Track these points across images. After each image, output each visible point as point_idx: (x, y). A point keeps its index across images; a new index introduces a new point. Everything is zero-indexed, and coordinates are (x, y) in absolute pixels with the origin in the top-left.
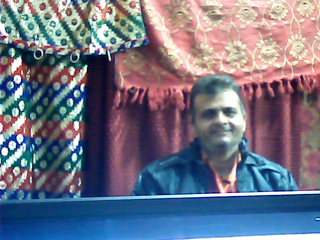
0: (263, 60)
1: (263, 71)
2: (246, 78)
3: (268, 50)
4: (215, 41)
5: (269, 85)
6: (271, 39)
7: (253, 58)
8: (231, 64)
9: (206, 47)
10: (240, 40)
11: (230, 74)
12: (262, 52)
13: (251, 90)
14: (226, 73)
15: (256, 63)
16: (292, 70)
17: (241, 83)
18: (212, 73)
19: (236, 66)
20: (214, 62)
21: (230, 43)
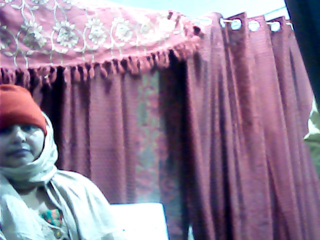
1: (95, 51)
2: (79, 58)
3: (97, 31)
4: (43, 20)
5: (101, 65)
7: (84, 38)
8: (61, 44)
9: (36, 25)
10: (68, 21)
11: (62, 54)
12: (91, 32)
13: (85, 71)
14: (58, 53)
15: (88, 43)
16: (120, 51)
17: (74, 63)
18: (45, 52)
19: (67, 46)
20: (45, 41)
21: (57, 24)
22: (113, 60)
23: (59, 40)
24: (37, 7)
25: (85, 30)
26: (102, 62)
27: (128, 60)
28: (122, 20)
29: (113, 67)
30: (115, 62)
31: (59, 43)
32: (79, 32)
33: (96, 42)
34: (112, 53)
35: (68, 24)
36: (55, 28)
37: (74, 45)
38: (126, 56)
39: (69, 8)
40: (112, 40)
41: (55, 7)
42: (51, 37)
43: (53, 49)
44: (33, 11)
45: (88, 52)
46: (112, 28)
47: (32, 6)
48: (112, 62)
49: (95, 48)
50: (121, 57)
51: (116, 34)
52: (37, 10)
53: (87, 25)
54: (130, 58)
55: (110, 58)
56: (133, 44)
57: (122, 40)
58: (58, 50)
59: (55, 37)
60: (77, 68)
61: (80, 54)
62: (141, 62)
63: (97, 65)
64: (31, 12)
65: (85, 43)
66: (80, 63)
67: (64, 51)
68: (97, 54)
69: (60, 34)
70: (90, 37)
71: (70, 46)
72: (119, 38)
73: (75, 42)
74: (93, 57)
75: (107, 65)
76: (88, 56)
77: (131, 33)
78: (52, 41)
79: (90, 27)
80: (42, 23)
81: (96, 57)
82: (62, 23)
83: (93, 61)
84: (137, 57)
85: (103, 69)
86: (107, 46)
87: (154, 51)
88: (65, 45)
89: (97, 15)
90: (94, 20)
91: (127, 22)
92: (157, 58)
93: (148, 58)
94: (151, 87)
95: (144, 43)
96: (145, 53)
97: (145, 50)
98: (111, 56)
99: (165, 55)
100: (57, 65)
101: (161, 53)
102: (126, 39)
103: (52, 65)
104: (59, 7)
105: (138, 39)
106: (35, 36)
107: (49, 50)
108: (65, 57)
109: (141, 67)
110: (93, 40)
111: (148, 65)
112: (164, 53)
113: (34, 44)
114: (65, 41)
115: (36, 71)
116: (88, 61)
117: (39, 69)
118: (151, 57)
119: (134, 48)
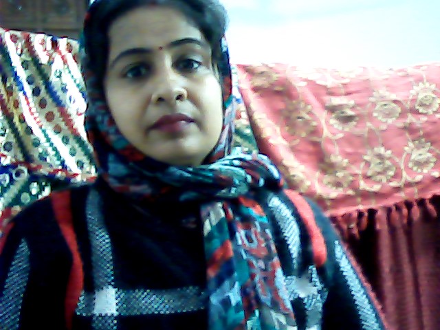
0: (415, 168)
1: (417, 183)
2: (397, 195)
3: (420, 155)
4: (349, 150)
5: (428, 202)
6: (423, 140)
7: (402, 167)
8: (373, 179)
9: (340, 158)
10: (383, 145)
11: (373, 192)
12: (413, 157)
13: (405, 211)
14: (368, 192)
15: (408, 174)
17: (390, 202)
19: (381, 181)
20: (351, 178)
21: (369, 152)
23: (369, 174)
24: (341, 135)
25: (404, 156)
26: (429, 196)
31: (370, 177)
33: (419, 171)
35: (382, 150)
36: (366, 158)
37: (389, 178)
42: (359, 172)
43: (361, 188)
45: (408, 185)
49: (419, 178)
52: (342, 138)
53: (406, 148)
58: (368, 188)
59: (365, 171)
60: (394, 208)
61: (398, 189)
64: (334, 142)
65: (404, 174)
66: (398, 201)
67: (376, 188)
68: (421, 186)
69: (372, 165)
70: (410, 165)
71: (384, 180)
73: (391, 173)
74: (417, 191)
76: (409, 190)
78: (361, 177)
79: (410, 152)
80: (347, 155)
82: (375, 149)
83: (417, 197)
85: (430, 207)
86: (437, 174)
88: (378, 180)
89: (421, 132)
90: (417, 142)
100: (368, 207)
103: (361, 207)
104: (372, 128)
107: (357, 189)
108: (377, 195)
113: (337, 183)
114: (379, 173)
115: (340, 219)
116: (409, 197)
117: (343, 216)
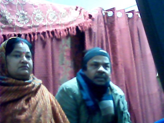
1: (37, 26)
2: (29, 30)
3: (39, 16)
4: (10, 9)
5: (41, 34)
7: (32, 19)
8: (20, 22)
9: (7, 12)
10: (23, 10)
11: (20, 27)
12: (36, 16)
13: (32, 36)
14: (18, 27)
15: (34, 22)
16: (51, 26)
17: (27, 32)
18: (11, 26)
19: (23, 23)
20: (12, 20)
21: (18, 12)
22: (47, 31)
23: (19, 20)
24: (8, 3)
25: (33, 15)
26: (41, 32)
27: (55, 31)
28: (52, 10)
29: (47, 34)
30: (48, 32)
31: (19, 22)
32: (30, 16)
33: (38, 22)
34: (46, 27)
35: (23, 12)
36: (17, 14)
37: (27, 23)
38: (54, 29)
39: (24, 4)
40: (47, 20)
41: (17, 3)
42: (15, 19)
43: (16, 25)
44: (5, 5)
45: (34, 26)
46: (46, 14)
47: (5, 2)
48: (46, 32)
49: (38, 24)
50: (51, 29)
51: (49, 18)
52: (8, 4)
53: (33, 12)
54: (56, 30)
55: (45, 30)
56: (57, 23)
57: (52, 20)
58: (18, 25)
59: (17, 19)
60: (28, 34)
61: (30, 27)
62: (62, 32)
63: (38, 33)
64: (4, 5)
65: (33, 22)
66: (30, 32)
67: (22, 26)
68: (38, 28)
69: (19, 17)
70: (35, 19)
71: (25, 23)
72: (50, 19)
73: (27, 21)
74: (37, 29)
75: (44, 33)
76: (34, 28)
77: (56, 17)
78: (15, 21)
79: (35, 14)
80: (10, 11)
81: (38, 29)
82: (21, 11)
83: (37, 31)
84: (59, 30)
85: (42, 36)
86: (44, 24)
87: (68, 26)
88: (22, 23)
89: (39, 7)
90: (37, 10)
91: (54, 11)
92: (69, 30)
93: (65, 30)
94: (66, 45)
95: (63, 22)
96: (64, 28)
97: (64, 26)
98: (46, 29)
99: (74, 29)
100: (18, 33)
101: (72, 28)
102: (54, 20)
103: (15, 33)
104: (19, 3)
105: (60, 20)
106: (6, 18)
107: (14, 25)
108: (22, 29)
109: (61, 35)
110: (37, 20)
111: (65, 34)
112: (73, 28)
113: (6, 22)
114: (22, 20)
115: (7, 36)
116: (34, 31)
117: (8, 35)
118: (67, 30)
119: (58, 25)
